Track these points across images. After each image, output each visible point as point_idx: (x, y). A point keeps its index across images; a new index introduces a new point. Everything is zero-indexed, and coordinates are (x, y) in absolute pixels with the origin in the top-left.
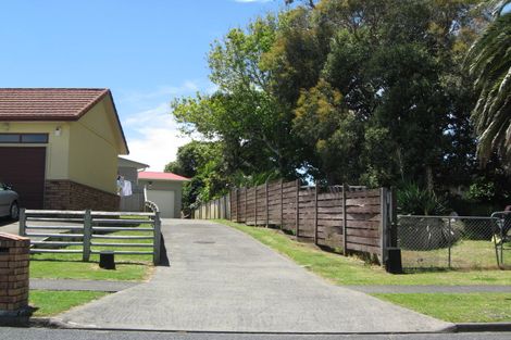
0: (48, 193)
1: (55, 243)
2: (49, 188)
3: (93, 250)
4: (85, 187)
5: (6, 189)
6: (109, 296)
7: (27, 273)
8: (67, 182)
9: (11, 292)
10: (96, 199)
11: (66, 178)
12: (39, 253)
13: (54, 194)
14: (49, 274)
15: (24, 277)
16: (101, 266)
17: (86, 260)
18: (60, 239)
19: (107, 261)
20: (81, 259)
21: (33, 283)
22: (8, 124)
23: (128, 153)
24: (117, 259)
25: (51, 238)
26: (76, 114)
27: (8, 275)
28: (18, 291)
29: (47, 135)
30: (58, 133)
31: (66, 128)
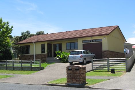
0: (103, 54)
1: (102, 67)
2: (103, 53)
3: (110, 68)
4: (113, 52)
5: (92, 54)
6: (108, 80)
8: (108, 51)
9: (80, 79)
11: (107, 50)
12: (98, 70)
13: (105, 54)
15: (84, 76)
16: (111, 73)
17: (108, 71)
18: (104, 66)
19: (113, 71)
20: (107, 71)
22: (92, 38)
23: (126, 42)
24: (115, 71)
25: (101, 66)
26: (108, 33)
29: (102, 39)
30: (104, 38)
31: (106, 37)
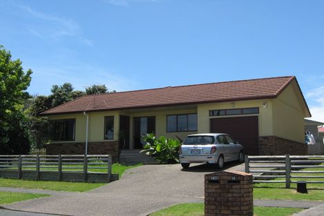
0: (261, 145)
1: (267, 176)
2: (262, 141)
3: (293, 180)
4: (284, 140)
5: (235, 143)
6: (307, 210)
7: (252, 196)
8: (272, 137)
10: (292, 147)
11: (272, 135)
12: (258, 183)
13: (265, 145)
14: (265, 196)
15: (250, 199)
16: (298, 191)
17: (288, 187)
18: (271, 174)
19: (302, 188)
20: (285, 186)
21: (256, 202)
22: (233, 104)
23: (311, 116)
24: (308, 186)
25: (265, 173)
26: (275, 94)
27: (240, 197)
28: (247, 208)
29: (258, 109)
30: (264, 106)
31: (270, 103)
